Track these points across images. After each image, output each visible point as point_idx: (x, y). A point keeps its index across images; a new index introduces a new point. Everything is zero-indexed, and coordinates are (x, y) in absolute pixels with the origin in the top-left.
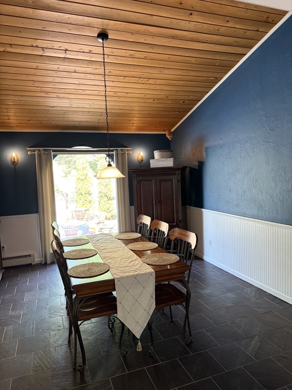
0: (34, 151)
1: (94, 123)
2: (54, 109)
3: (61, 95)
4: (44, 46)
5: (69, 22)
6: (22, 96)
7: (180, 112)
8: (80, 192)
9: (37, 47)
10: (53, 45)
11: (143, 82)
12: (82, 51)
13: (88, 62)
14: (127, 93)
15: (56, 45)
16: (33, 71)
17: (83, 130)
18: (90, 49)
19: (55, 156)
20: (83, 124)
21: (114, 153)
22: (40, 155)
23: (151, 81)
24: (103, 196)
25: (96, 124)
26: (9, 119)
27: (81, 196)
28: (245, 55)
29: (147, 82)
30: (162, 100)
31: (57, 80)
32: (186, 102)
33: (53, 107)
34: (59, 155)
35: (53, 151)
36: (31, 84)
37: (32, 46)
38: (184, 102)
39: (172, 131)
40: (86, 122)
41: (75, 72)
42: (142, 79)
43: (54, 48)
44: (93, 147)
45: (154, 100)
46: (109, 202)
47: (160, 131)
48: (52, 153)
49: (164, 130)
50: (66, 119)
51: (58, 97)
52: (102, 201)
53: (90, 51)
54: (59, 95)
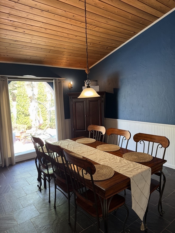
2: (16, 43)
3: (27, 31)
7: (101, 55)
11: (91, 29)
14: (76, 36)
17: (30, 63)
19: (9, 82)
20: (33, 58)
21: (54, 81)
23: (96, 29)
24: (21, 114)
28: (159, 18)
29: (93, 29)
30: (95, 44)
32: (109, 47)
33: (16, 41)
34: (12, 81)
35: (9, 78)
38: (107, 48)
39: (90, 68)
42: (92, 26)
44: (37, 76)
45: (90, 44)
46: (25, 117)
47: (82, 67)
49: (85, 67)
51: (24, 33)
52: (21, 117)
54: (25, 30)
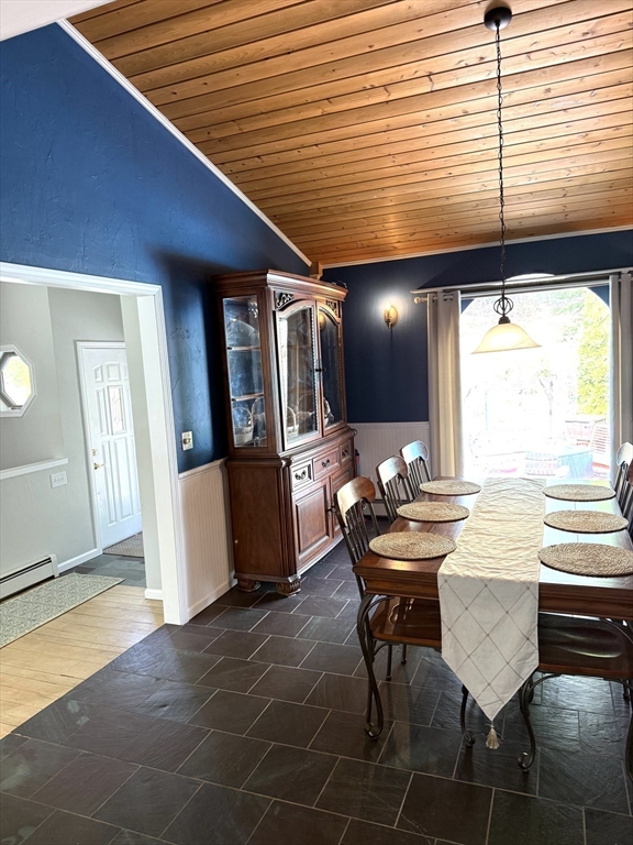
0: (425, 295)
1: (555, 216)
3: (455, 171)
4: (384, 82)
5: (412, 15)
6: (383, 189)
8: (588, 377)
9: (373, 87)
10: (402, 73)
12: (462, 64)
13: (486, 85)
15: (408, 71)
16: (383, 138)
17: (532, 235)
18: (479, 55)
19: (466, 303)
20: (527, 223)
21: (610, 282)
22: (435, 302)
25: (560, 218)
26: (376, 238)
27: (589, 386)
31: (434, 141)
33: (447, 198)
34: (476, 299)
35: (463, 292)
36: (388, 162)
37: (365, 89)
40: (534, 216)
41: (466, 114)
43: (405, 78)
44: (556, 274)
48: (460, 296)
50: (485, 219)
51: (451, 176)
53: (482, 58)
54: (450, 170)
